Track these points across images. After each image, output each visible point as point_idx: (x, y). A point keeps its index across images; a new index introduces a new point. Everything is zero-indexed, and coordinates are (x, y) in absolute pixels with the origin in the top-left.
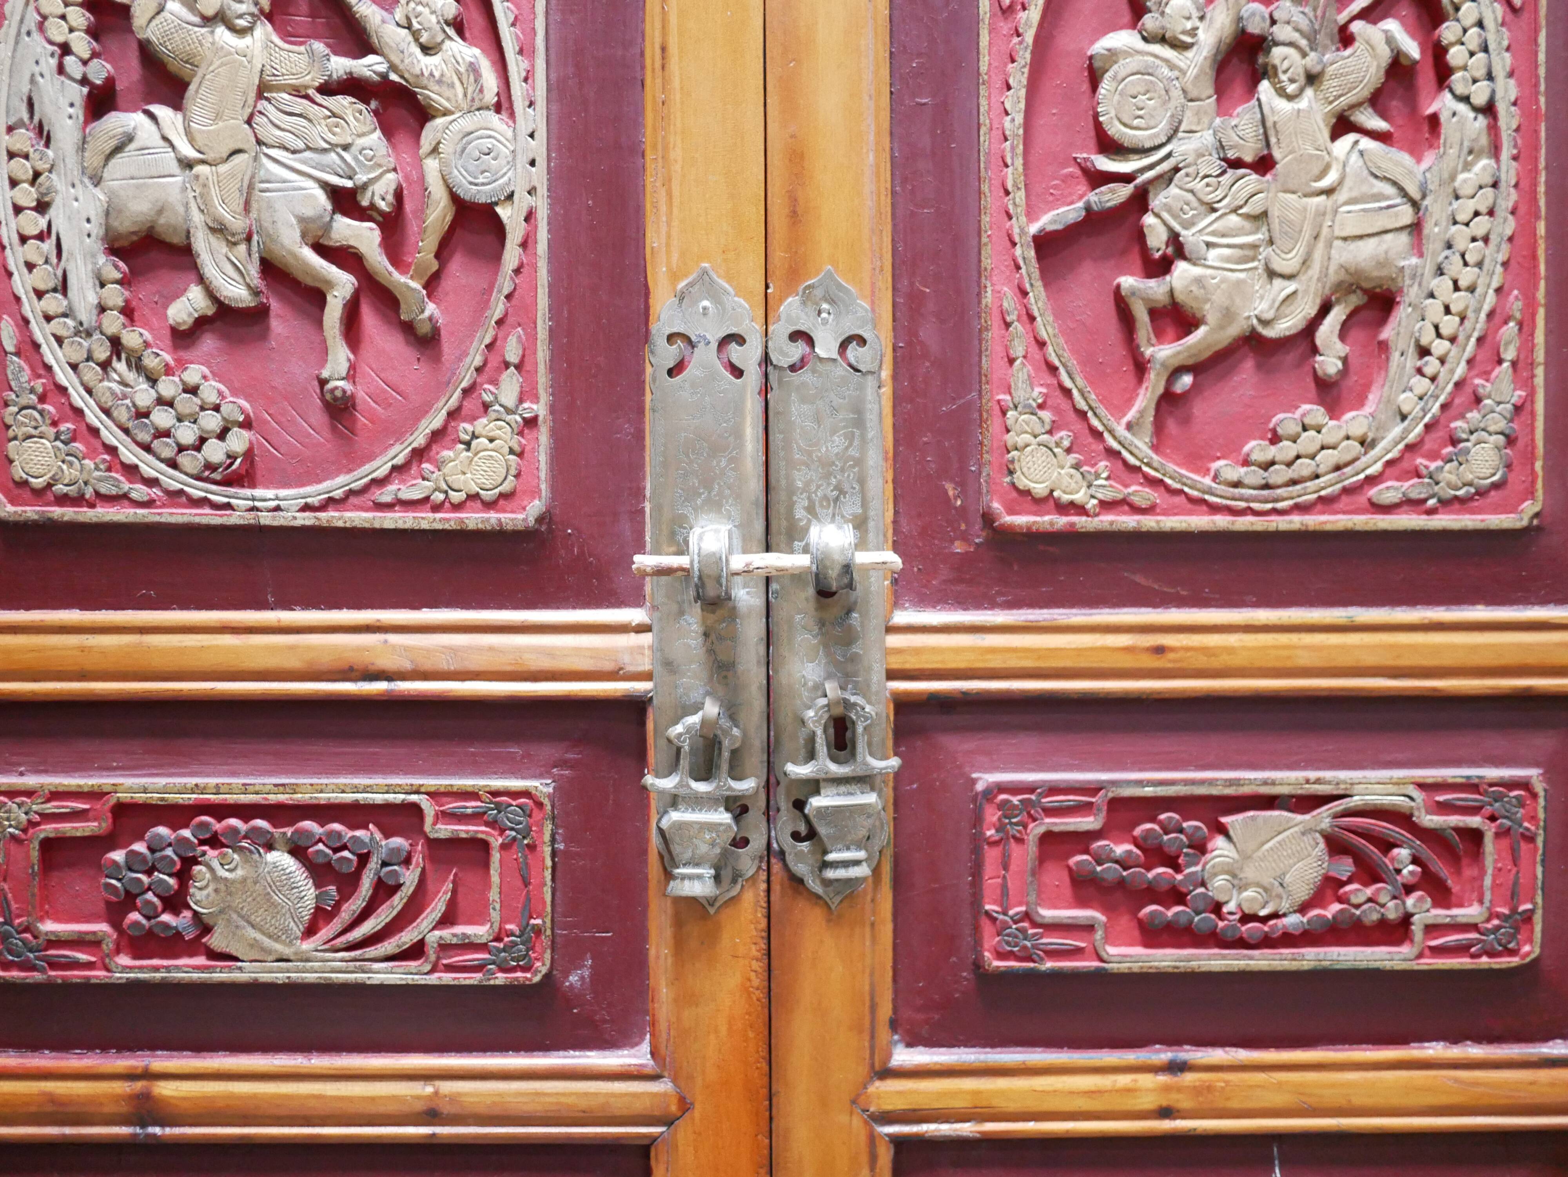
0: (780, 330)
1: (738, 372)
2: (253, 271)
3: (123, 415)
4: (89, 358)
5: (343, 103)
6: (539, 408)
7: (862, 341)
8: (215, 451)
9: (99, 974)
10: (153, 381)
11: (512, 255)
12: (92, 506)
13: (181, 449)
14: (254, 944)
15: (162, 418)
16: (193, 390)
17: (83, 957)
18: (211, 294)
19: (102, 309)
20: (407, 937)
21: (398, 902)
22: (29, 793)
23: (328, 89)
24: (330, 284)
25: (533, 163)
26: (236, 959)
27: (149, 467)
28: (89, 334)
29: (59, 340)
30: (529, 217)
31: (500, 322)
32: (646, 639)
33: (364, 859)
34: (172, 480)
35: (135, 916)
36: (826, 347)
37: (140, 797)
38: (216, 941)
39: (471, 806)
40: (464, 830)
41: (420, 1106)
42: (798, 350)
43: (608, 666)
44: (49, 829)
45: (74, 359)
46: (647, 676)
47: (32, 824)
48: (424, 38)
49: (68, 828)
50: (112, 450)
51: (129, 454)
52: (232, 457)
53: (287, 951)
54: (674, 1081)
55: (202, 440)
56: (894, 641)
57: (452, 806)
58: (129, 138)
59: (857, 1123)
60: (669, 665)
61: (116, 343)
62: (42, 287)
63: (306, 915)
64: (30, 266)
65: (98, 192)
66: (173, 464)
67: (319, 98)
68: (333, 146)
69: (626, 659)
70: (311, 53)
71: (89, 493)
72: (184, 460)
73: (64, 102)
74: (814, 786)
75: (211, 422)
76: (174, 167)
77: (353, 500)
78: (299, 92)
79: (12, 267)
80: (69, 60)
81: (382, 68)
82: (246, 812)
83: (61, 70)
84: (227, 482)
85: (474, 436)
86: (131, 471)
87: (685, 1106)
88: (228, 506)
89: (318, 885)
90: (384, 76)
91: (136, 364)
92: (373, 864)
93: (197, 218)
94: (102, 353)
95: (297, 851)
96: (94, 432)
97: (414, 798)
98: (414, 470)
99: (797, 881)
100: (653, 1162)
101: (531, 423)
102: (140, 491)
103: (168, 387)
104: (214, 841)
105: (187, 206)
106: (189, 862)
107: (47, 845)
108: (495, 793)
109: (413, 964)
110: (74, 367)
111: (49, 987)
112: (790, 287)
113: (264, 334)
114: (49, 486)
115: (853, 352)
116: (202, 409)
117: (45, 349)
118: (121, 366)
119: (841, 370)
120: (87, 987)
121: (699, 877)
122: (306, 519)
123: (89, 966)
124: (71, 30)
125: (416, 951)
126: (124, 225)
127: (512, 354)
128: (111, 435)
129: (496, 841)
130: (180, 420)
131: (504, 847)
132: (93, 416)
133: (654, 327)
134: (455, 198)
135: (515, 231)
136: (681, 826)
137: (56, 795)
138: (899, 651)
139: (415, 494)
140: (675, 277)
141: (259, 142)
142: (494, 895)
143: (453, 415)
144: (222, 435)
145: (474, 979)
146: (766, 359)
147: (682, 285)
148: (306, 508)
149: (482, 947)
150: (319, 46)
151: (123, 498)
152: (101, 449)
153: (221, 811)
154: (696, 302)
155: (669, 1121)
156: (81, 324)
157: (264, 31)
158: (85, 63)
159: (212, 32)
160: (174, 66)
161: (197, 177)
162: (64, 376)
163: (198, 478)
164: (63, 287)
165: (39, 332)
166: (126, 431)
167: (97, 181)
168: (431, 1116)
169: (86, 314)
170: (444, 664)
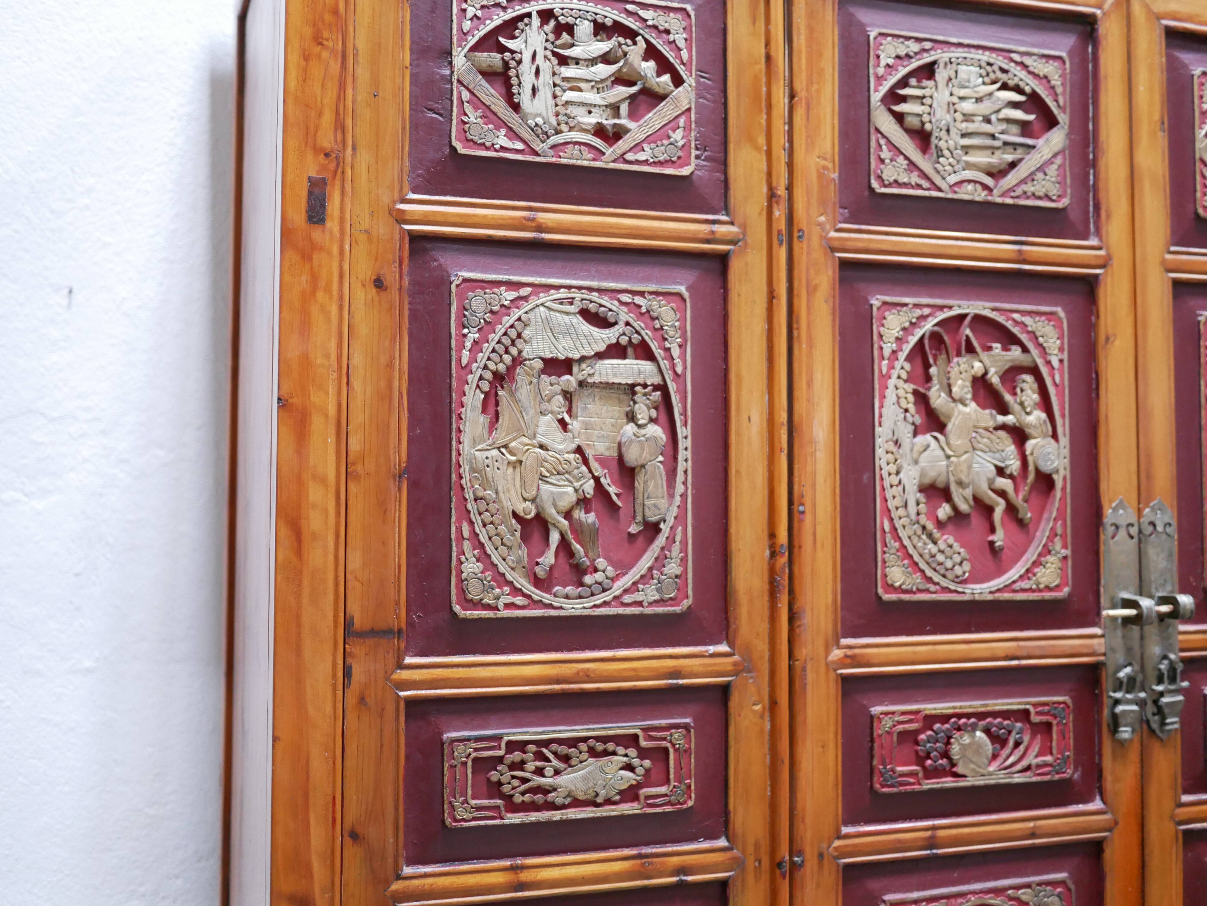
0: (1145, 520)
1: (1132, 537)
2: (970, 498)
3: (927, 557)
4: (915, 534)
5: (1002, 433)
6: (1067, 552)
7: (1170, 525)
8: (958, 570)
9: (917, 787)
10: (935, 543)
11: (1058, 494)
12: (914, 593)
13: (947, 570)
14: (973, 770)
15: (940, 558)
16: (951, 546)
17: (912, 780)
18: (955, 508)
19: (918, 514)
20: (1024, 763)
21: (1022, 748)
22: (893, 713)
23: (996, 428)
24: (998, 504)
25: (1065, 458)
26: (965, 776)
27: (936, 578)
28: (914, 524)
29: (904, 527)
30: (1065, 478)
31: (1055, 519)
32: (1102, 640)
33: (1010, 732)
34: (944, 583)
35: (929, 762)
36: (1160, 528)
37: (933, 712)
38: (959, 769)
39: (1046, 708)
40: (1044, 718)
41: (1028, 832)
42: (1150, 529)
43: (1090, 651)
44: (900, 727)
45: (909, 535)
46: (1104, 654)
47: (894, 726)
48: (1028, 410)
49: (907, 726)
50: (923, 571)
51: (929, 573)
52: (964, 573)
53: (984, 772)
54: (1112, 813)
55: (954, 566)
56: (1181, 637)
57: (1040, 709)
58: (928, 446)
59: (1171, 826)
60: (1113, 650)
61: (924, 528)
62: (898, 505)
63: (990, 756)
64: (894, 497)
65: (917, 467)
66: (944, 576)
67: (994, 432)
68: (998, 451)
69: (1097, 648)
70: (991, 414)
71: (914, 589)
72: (949, 574)
73: (906, 432)
74: (1161, 694)
75: (957, 558)
76: (944, 458)
77: (1006, 589)
78: (986, 429)
79: (888, 497)
80: (908, 415)
81: (1014, 421)
82: (968, 716)
83: (905, 418)
84: (961, 582)
85: (1047, 563)
86: (929, 580)
87: (1116, 823)
88: (964, 593)
89: (993, 744)
90: (1014, 424)
91: (930, 536)
92: (1013, 734)
93: (952, 479)
94: (919, 532)
95: (987, 731)
96: (916, 564)
97: (1028, 707)
98: (1026, 577)
99: (1153, 731)
100: (1105, 847)
101: (1065, 558)
102: (932, 588)
103: (942, 545)
104: (959, 729)
105: (948, 473)
106: (949, 738)
107: (900, 734)
108: (1054, 703)
109: (1028, 773)
110: (909, 537)
111: (899, 794)
112: (1147, 506)
113: (969, 523)
114: (900, 586)
115: (1168, 530)
116: (954, 553)
117: (899, 531)
118: (924, 537)
119: (1164, 537)
120: (914, 793)
121: (1126, 731)
122: (990, 597)
123: (913, 784)
124: (908, 403)
125: (1028, 768)
126: (927, 481)
127: (1059, 531)
128: (922, 565)
129: (1055, 722)
130: (946, 558)
131: (1058, 724)
132: (916, 558)
133: (1105, 520)
134: (1037, 471)
135: (1059, 484)
136: (1124, 712)
137: (904, 713)
138: (1181, 641)
139: (1027, 586)
140: (1111, 502)
141: (974, 449)
142: (1054, 744)
143: (1040, 555)
144: (961, 564)
145: (1047, 778)
146: (1140, 532)
147: (1114, 505)
148: (991, 592)
149: (1050, 765)
150: (994, 412)
151: (927, 591)
152: (917, 570)
153: (959, 716)
154: (1118, 512)
155: (1110, 830)
156: (912, 520)
157: (973, 405)
158: (913, 416)
159: (956, 406)
160: (942, 418)
161: (952, 462)
162: (906, 542)
163: (953, 581)
164: (906, 506)
165: (898, 524)
166: (928, 563)
167: (916, 462)
168: (1033, 835)
169: (913, 516)
170: (1038, 652)
